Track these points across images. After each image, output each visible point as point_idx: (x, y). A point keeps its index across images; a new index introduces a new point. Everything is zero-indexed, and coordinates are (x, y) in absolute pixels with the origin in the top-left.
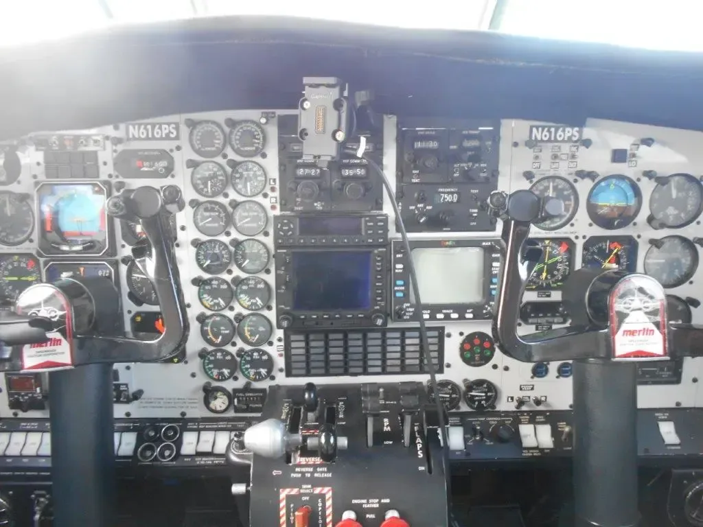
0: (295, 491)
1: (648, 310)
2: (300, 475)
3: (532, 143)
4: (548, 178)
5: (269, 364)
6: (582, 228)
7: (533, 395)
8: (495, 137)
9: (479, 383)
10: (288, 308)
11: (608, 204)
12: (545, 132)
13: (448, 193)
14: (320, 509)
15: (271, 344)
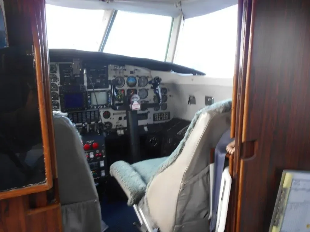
3: (115, 70)
4: (118, 77)
6: (126, 87)
7: (119, 124)
8: (107, 68)
9: (108, 123)
11: (131, 82)
12: (117, 67)
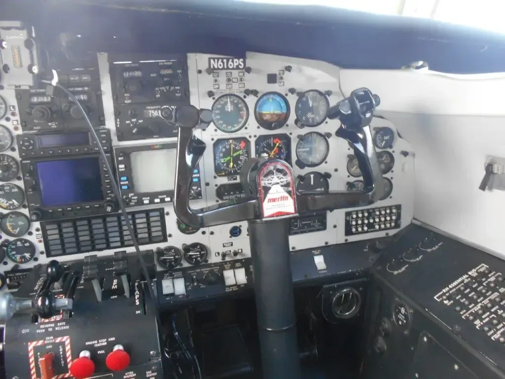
0: (40, 343)
1: (283, 184)
2: (44, 331)
3: (211, 71)
4: (226, 95)
5: (32, 249)
6: (253, 130)
7: (232, 249)
8: (184, 66)
9: (195, 245)
10: (38, 205)
11: (269, 112)
12: (220, 62)
13: (155, 110)
14: (61, 353)
15: (31, 234)
